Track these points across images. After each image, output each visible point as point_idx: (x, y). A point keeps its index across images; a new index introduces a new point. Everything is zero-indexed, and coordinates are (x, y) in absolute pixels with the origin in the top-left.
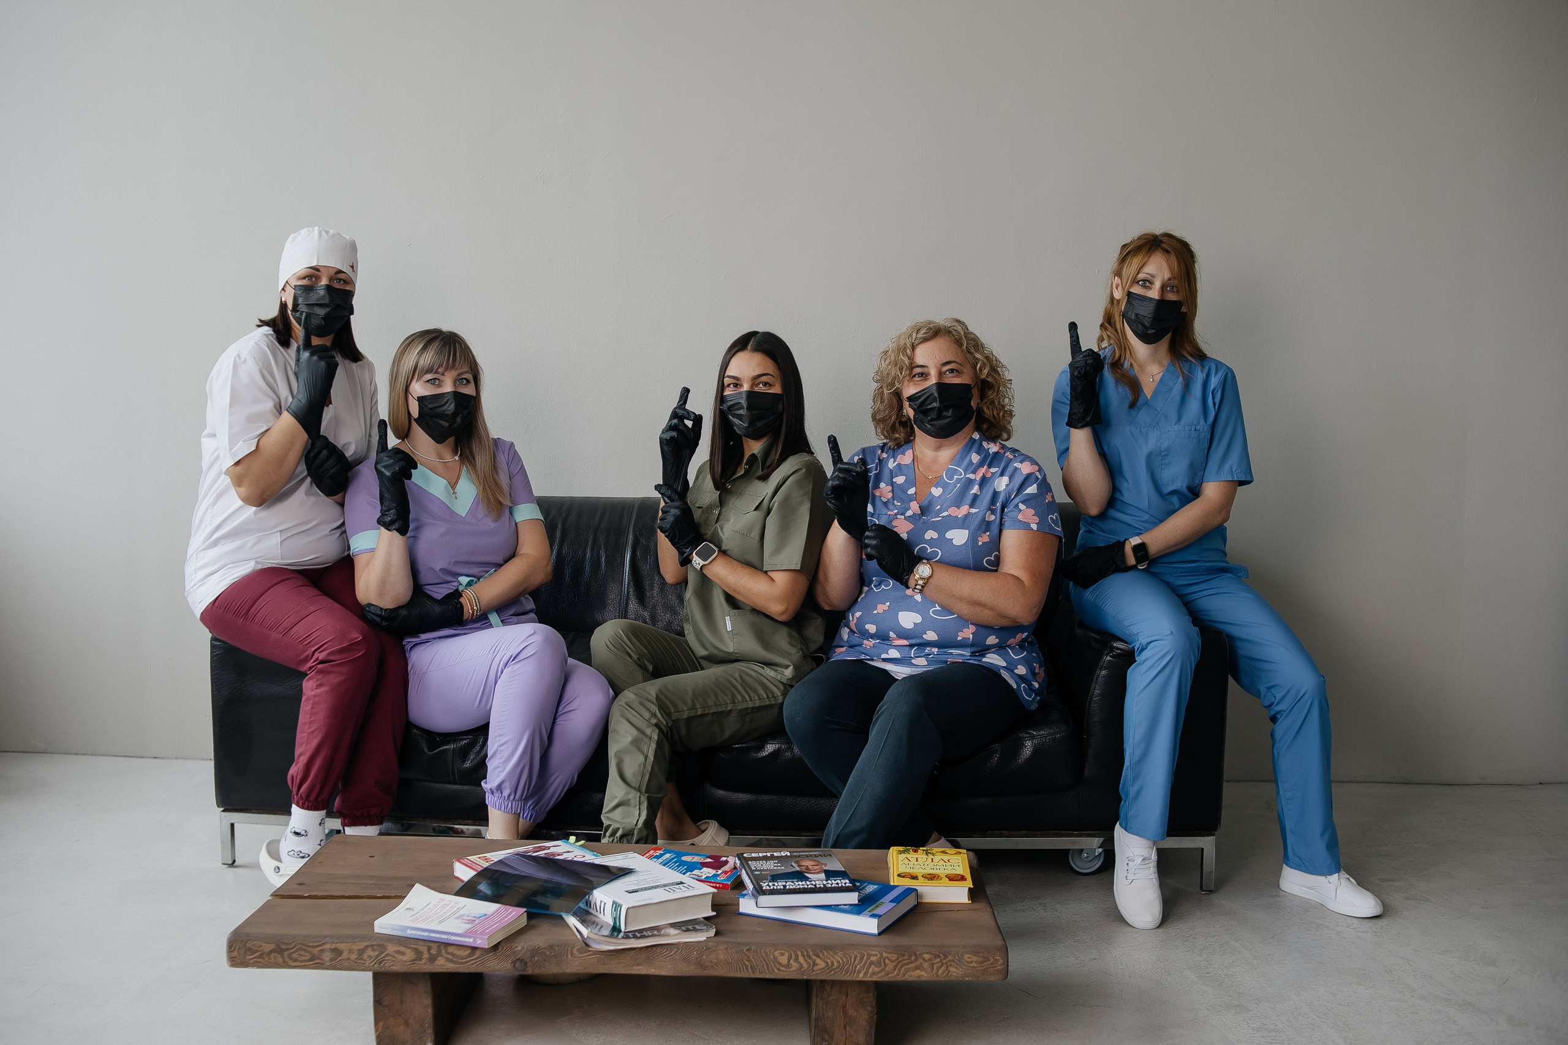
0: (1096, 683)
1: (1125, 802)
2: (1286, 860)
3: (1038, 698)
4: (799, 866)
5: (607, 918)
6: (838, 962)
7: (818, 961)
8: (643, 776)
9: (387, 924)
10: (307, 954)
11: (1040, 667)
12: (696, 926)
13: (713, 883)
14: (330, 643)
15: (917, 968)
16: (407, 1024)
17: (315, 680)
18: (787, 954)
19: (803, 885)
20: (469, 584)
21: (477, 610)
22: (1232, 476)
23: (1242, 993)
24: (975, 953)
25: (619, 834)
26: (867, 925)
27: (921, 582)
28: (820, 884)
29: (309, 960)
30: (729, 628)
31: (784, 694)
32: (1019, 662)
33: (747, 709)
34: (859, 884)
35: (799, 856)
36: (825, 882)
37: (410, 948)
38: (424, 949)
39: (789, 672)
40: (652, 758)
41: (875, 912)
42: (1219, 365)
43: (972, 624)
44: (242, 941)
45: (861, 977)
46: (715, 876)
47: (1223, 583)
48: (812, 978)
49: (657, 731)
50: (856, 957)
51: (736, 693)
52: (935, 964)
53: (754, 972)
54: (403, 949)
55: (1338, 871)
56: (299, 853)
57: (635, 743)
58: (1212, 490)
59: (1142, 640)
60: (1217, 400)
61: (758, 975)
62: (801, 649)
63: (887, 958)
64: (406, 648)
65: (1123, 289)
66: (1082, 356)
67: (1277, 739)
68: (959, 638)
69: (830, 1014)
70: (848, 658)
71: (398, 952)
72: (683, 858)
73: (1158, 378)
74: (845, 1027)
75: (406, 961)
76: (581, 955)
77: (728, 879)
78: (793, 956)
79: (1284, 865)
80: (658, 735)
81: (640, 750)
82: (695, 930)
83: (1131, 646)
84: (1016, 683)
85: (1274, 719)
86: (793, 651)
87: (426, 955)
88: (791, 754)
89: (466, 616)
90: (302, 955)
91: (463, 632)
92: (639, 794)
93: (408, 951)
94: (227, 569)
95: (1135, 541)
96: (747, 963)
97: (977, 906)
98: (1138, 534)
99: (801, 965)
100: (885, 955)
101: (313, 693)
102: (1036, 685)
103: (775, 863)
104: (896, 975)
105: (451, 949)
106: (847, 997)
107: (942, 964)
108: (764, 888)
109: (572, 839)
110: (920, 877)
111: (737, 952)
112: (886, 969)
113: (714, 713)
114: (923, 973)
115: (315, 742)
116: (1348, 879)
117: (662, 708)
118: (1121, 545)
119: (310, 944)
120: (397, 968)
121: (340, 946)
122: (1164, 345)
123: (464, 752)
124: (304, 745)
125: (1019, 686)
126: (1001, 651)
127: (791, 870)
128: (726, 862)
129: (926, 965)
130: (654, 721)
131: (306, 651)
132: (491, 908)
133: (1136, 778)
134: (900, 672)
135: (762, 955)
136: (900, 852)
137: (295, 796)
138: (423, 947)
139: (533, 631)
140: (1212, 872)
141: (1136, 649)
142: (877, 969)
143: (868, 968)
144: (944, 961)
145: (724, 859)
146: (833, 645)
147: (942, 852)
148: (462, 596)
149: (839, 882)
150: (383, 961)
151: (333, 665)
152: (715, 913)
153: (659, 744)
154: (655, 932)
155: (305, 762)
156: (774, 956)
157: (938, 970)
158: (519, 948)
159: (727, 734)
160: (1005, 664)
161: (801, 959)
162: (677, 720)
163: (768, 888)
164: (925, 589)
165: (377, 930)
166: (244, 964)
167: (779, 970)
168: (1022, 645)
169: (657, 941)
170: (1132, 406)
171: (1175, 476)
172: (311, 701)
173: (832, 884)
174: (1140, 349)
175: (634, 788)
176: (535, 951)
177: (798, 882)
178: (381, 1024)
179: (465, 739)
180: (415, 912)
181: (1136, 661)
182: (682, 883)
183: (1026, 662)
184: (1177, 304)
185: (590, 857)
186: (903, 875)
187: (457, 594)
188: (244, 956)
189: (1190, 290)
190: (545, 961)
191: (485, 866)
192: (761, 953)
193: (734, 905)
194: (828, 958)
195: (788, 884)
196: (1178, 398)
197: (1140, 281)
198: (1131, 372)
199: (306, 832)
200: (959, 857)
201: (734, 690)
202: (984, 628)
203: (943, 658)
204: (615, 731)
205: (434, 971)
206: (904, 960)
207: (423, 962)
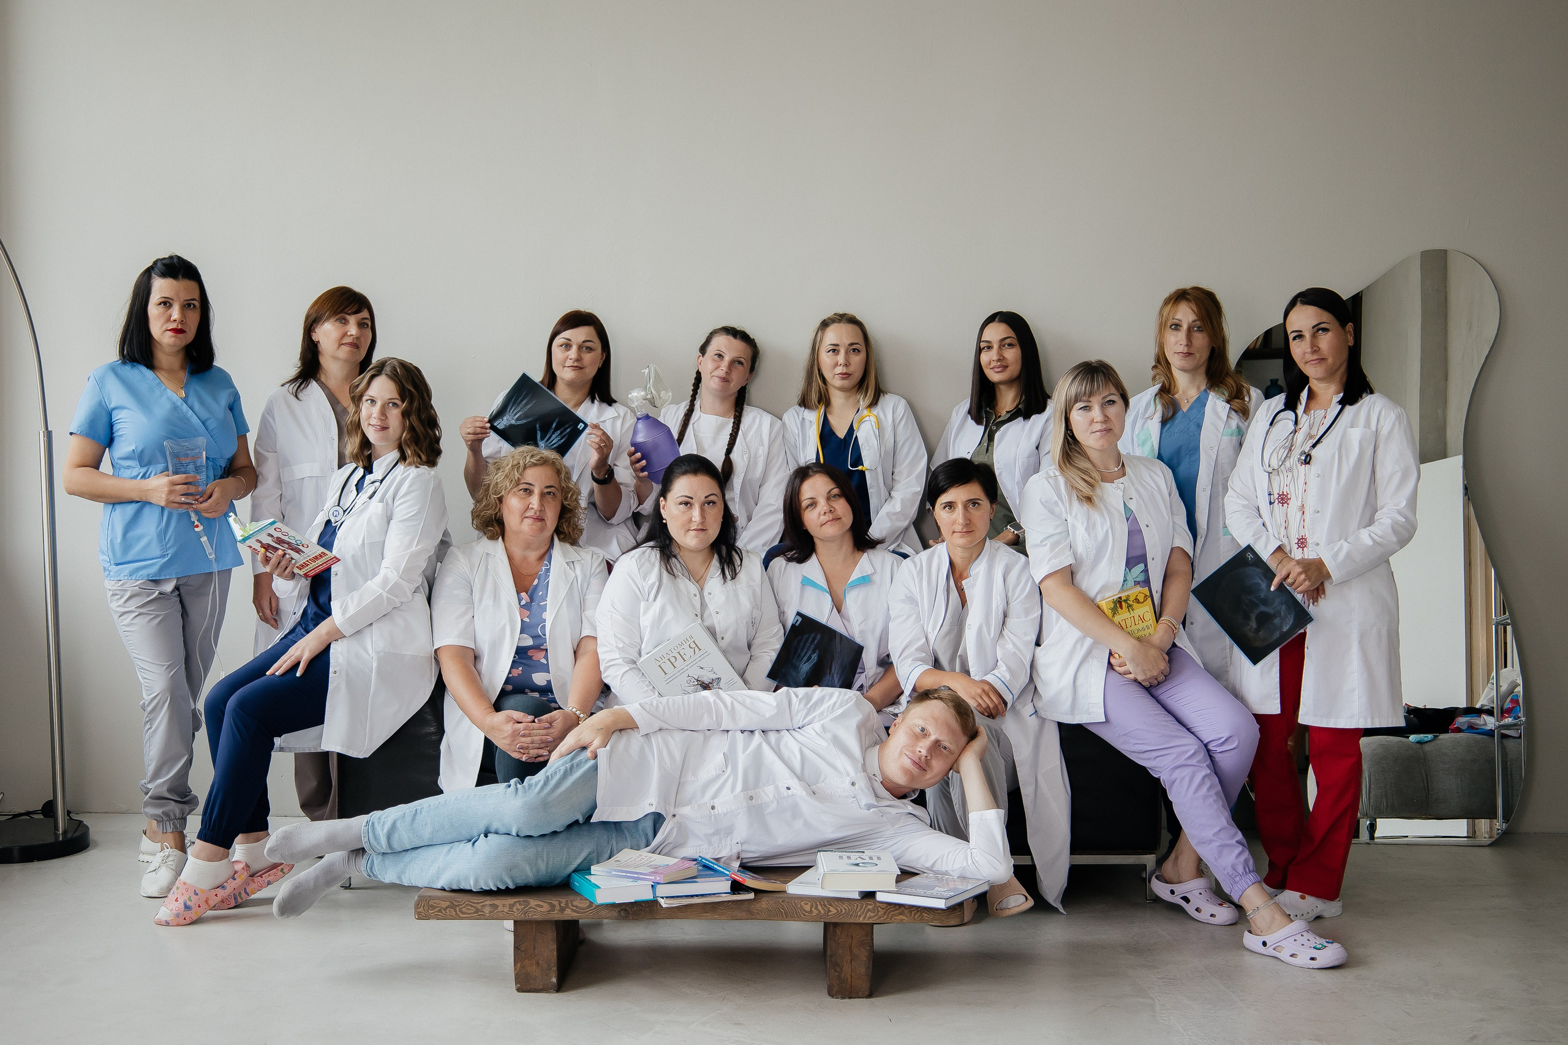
6: (845, 909)
7: (831, 909)
10: (473, 908)
15: (901, 914)
16: (538, 962)
18: (810, 904)
29: (474, 913)
37: (546, 902)
38: (556, 904)
44: (426, 900)
45: (861, 920)
50: (858, 905)
69: (840, 952)
71: (538, 906)
74: (852, 962)
78: (815, 905)
87: (558, 908)
90: (469, 909)
93: (545, 905)
96: (782, 910)
99: (820, 911)
104: (886, 919)
106: (851, 935)
112: (879, 914)
114: (905, 918)
119: (475, 902)
120: (537, 917)
121: (497, 902)
129: (906, 912)
135: (792, 905)
142: (873, 915)
143: (866, 914)
150: (527, 912)
156: (801, 905)
161: (820, 907)
166: (427, 917)
167: (804, 914)
178: (519, 966)
188: (427, 912)
194: (838, 907)
207: (556, 912)
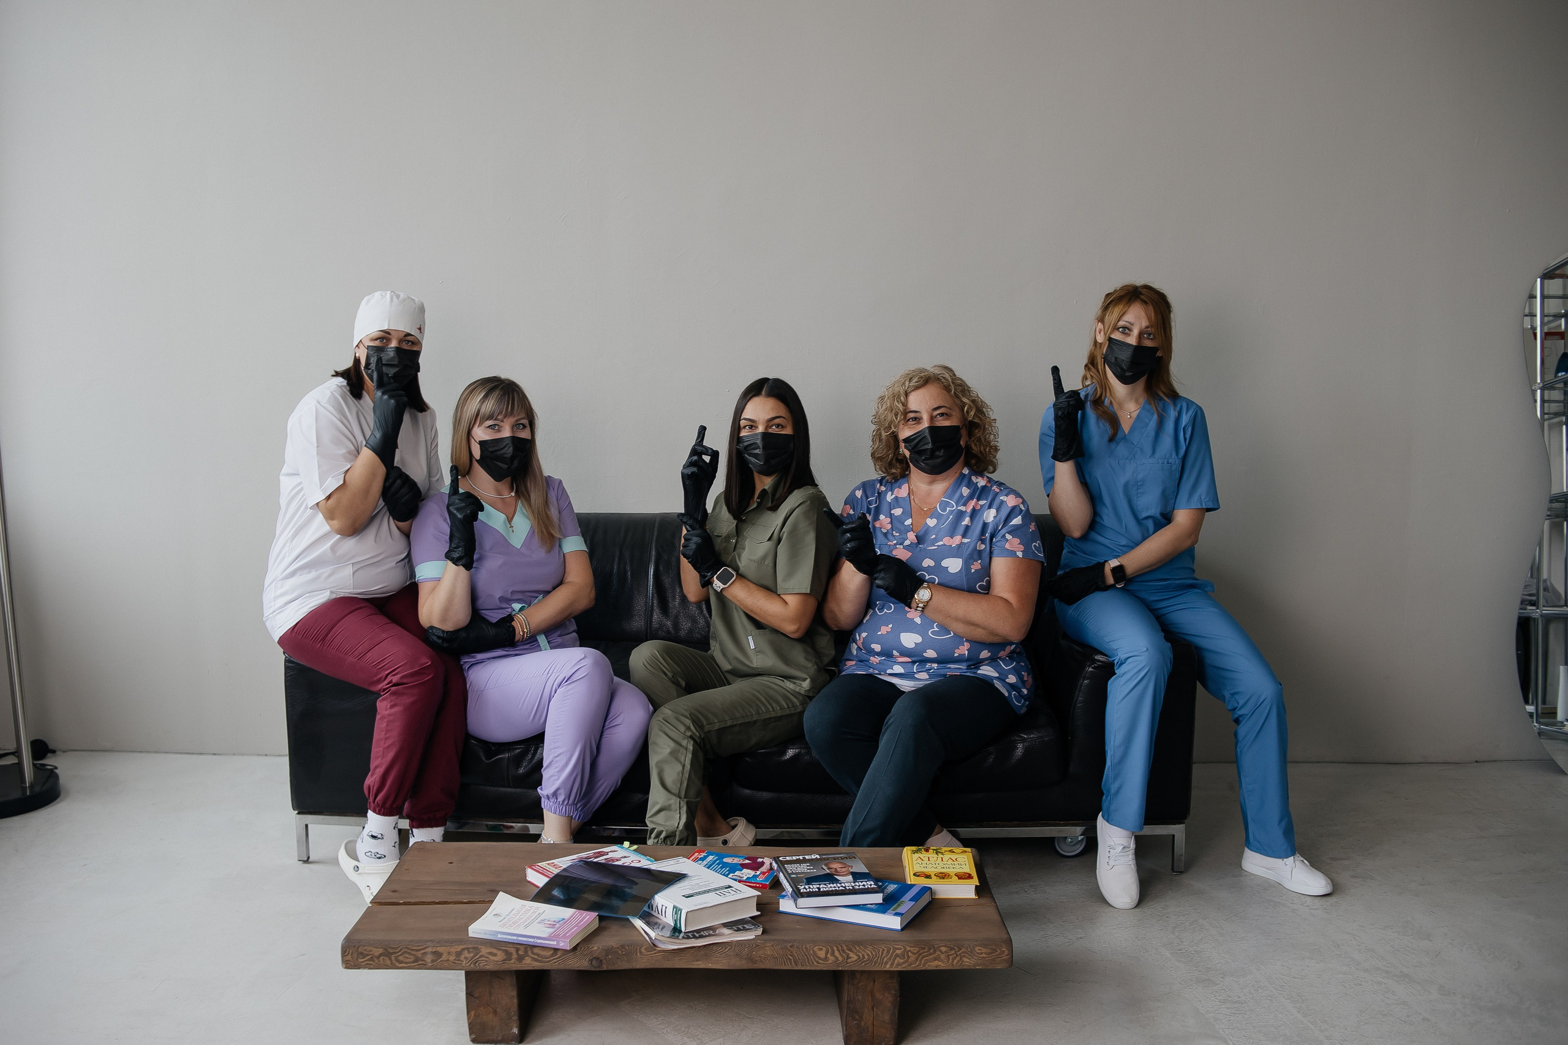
0: (1079, 691)
1: (1107, 797)
2: (1248, 844)
3: (1027, 703)
4: (829, 869)
5: (669, 920)
6: (868, 955)
7: (851, 954)
8: (681, 783)
9: (479, 928)
10: (411, 957)
11: (1028, 675)
12: (745, 926)
13: (753, 883)
14: (402, 668)
15: (935, 959)
16: (495, 1012)
17: (389, 701)
18: (824, 949)
19: (835, 887)
20: (521, 609)
21: (527, 632)
22: (1201, 505)
23: (1209, 968)
24: (985, 946)
25: (662, 836)
26: (891, 922)
27: (921, 605)
28: (849, 886)
29: (413, 962)
30: (752, 646)
31: (804, 704)
32: (1009, 672)
33: (770, 718)
34: (881, 884)
35: (828, 859)
36: (853, 884)
37: (500, 950)
38: (513, 951)
39: (806, 684)
40: (689, 767)
41: (898, 911)
42: (1190, 403)
43: (967, 641)
44: (355, 946)
45: (888, 967)
46: (755, 876)
47: (1191, 598)
48: (846, 969)
49: (692, 742)
50: (883, 950)
51: (760, 705)
52: (951, 955)
53: (796, 964)
54: (495, 951)
55: (1293, 854)
56: (376, 854)
57: (673, 753)
58: (1182, 517)
59: (1121, 655)
60: (1188, 436)
61: (800, 967)
62: (816, 663)
63: (910, 951)
64: (464, 667)
65: (1105, 334)
66: (1064, 397)
67: (1240, 739)
68: (956, 655)
69: (860, 997)
70: (859, 673)
71: (491, 954)
72: (725, 860)
73: (1135, 415)
74: (873, 1009)
75: (497, 961)
76: (649, 953)
77: (766, 879)
78: (830, 951)
79: (1246, 849)
80: (693, 746)
81: (677, 759)
82: (745, 929)
83: (1111, 660)
84: (1008, 691)
85: (1237, 721)
86: (810, 665)
87: (515, 956)
88: (810, 758)
89: (517, 638)
90: (407, 958)
91: (514, 653)
92: (679, 799)
93: (499, 953)
94: (304, 598)
95: (1114, 563)
96: (790, 957)
97: (983, 901)
98: (1116, 557)
99: (837, 958)
100: (908, 948)
101: (387, 712)
102: (1025, 691)
103: (808, 866)
104: (918, 966)
105: (536, 950)
106: (874, 982)
107: (957, 956)
108: (802, 891)
109: (626, 844)
110: (933, 876)
111: (782, 948)
112: (909, 961)
113: (741, 724)
114: (940, 963)
115: (391, 755)
116: (1302, 861)
117: (696, 724)
118: (1101, 565)
119: (414, 948)
120: (489, 967)
121: (440, 949)
122: (1141, 384)
123: (518, 761)
124: (380, 759)
125: (1010, 694)
126: (994, 664)
127: (822, 873)
128: (763, 863)
129: (943, 956)
130: (689, 734)
131: (380, 674)
132: (567, 912)
133: (1116, 777)
134: (905, 685)
135: (803, 951)
136: (914, 852)
137: (372, 804)
138: (513, 949)
139: (583, 656)
140: (1182, 855)
141: (1116, 662)
142: (902, 961)
143: (894, 960)
144: (958, 953)
145: (760, 860)
146: (843, 658)
147: (950, 851)
148: (514, 620)
149: (865, 883)
150: (477, 962)
151: (406, 687)
152: (759, 913)
153: (694, 754)
154: (711, 932)
155: (381, 773)
156: (813, 951)
157: (953, 960)
158: (595, 948)
159: (753, 741)
160: (997, 675)
161: (837, 953)
162: (709, 731)
163: (805, 890)
164: (925, 610)
165: (471, 934)
166: (357, 966)
167: (818, 962)
168: (1011, 656)
169: (714, 940)
170: (1111, 439)
171: (1149, 503)
172: (386, 720)
173: (859, 886)
174: (1119, 388)
175: (674, 795)
176: (609, 951)
177: (829, 884)
178: (473, 1013)
179: (518, 749)
180: (501, 918)
181: (1116, 674)
182: (730, 887)
183: (1016, 672)
184: (1154, 350)
185: (645, 863)
186: (918, 874)
187: (510, 618)
188: (357, 959)
189: (1166, 337)
190: (617, 958)
191: (555, 873)
192: (802, 949)
193: (774, 903)
194: (860, 952)
195: (821, 886)
196: (1153, 434)
197: (1120, 328)
198: (1111, 408)
199: (382, 835)
200: (964, 856)
201: (758, 702)
202: (978, 644)
203: (943, 672)
204: (655, 743)
205: (522, 969)
206: (924, 953)
207: (512, 961)
